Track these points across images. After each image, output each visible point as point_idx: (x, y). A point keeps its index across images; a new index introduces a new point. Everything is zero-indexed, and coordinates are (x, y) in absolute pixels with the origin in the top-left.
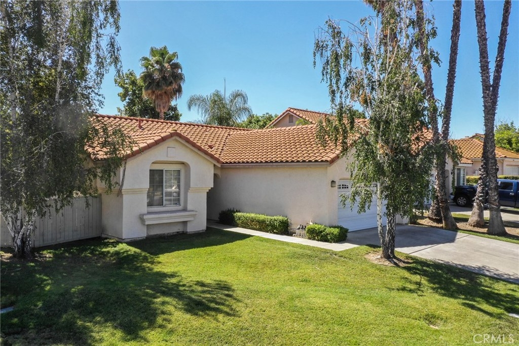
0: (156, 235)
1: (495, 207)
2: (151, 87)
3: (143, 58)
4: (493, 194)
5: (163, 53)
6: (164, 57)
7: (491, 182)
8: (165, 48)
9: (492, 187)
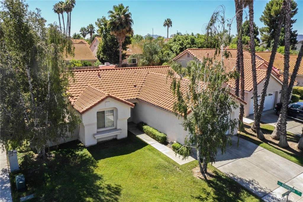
0: (102, 141)
1: (283, 133)
2: (114, 29)
3: (110, 11)
4: (283, 127)
5: (120, 8)
6: (121, 10)
7: (282, 120)
8: (122, 5)
9: (283, 123)
